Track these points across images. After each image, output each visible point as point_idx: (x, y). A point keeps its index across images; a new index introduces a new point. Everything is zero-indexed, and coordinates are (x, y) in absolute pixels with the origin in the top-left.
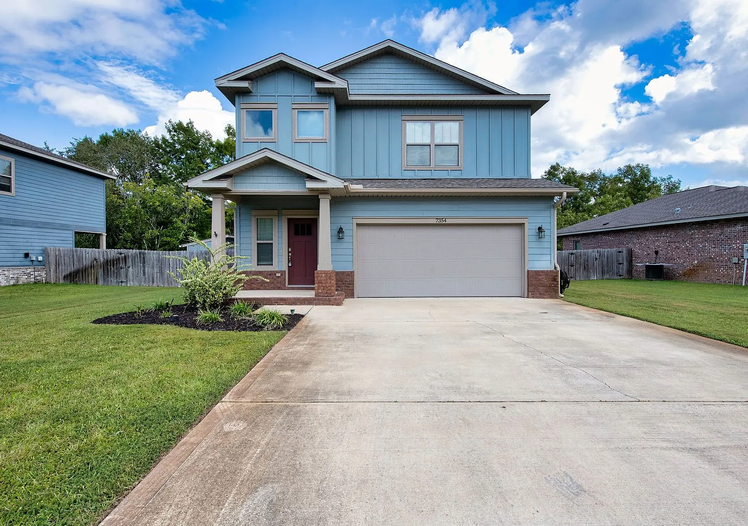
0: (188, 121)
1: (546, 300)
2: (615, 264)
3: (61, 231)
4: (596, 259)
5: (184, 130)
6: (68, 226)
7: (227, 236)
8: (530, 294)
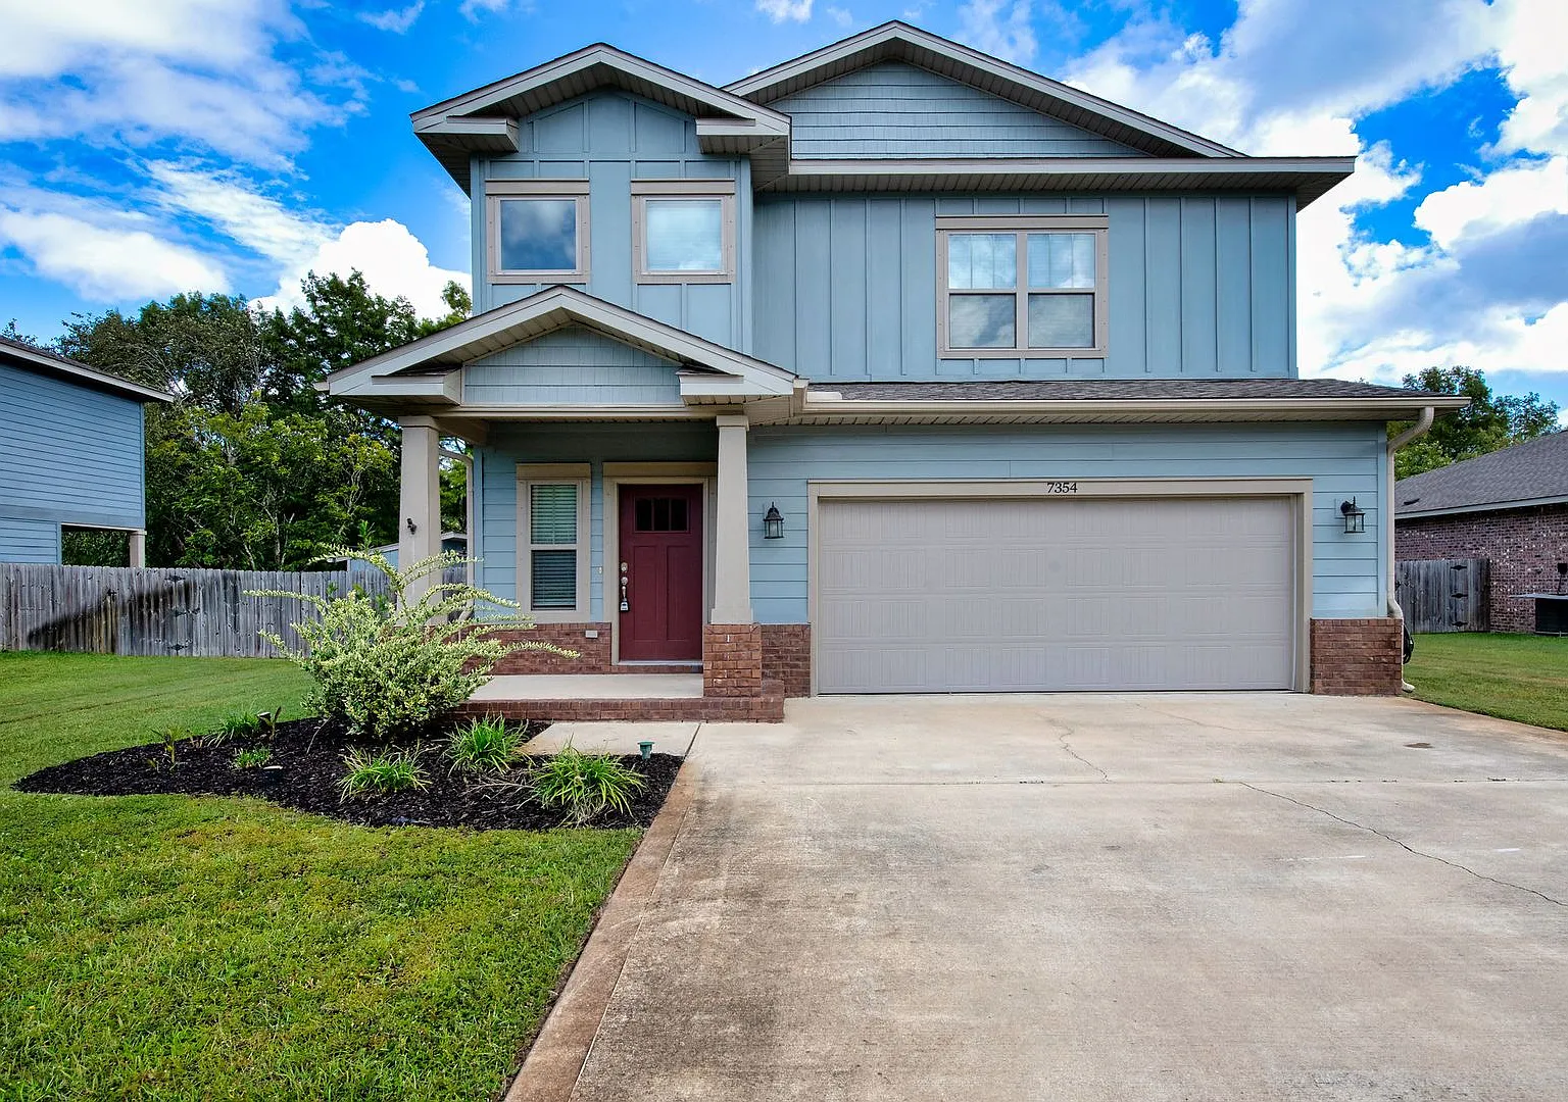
0: (351, 273)
1: (1364, 698)
2: (1446, 597)
3: (27, 526)
4: (1396, 584)
5: (343, 294)
6: (43, 512)
7: (447, 535)
8: (1317, 682)
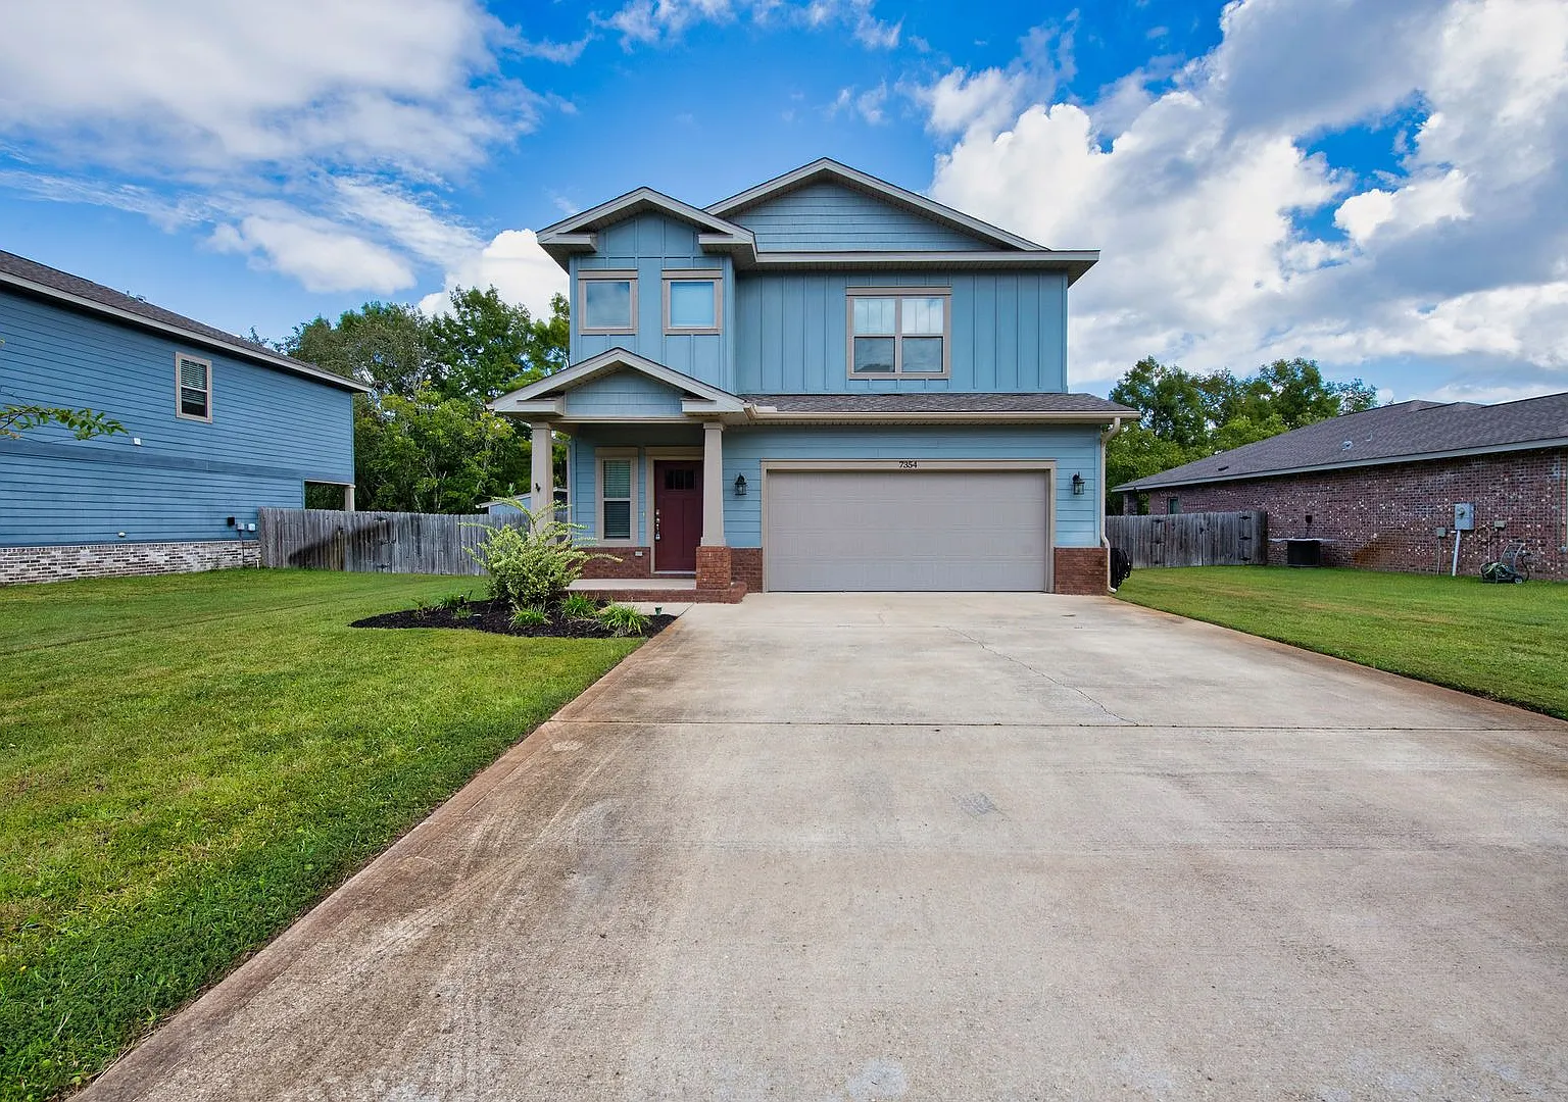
0: (489, 289)
1: (1085, 596)
2: (1237, 539)
3: (285, 482)
4: (1202, 530)
5: (481, 303)
6: (294, 472)
7: (556, 489)
8: (1058, 586)
